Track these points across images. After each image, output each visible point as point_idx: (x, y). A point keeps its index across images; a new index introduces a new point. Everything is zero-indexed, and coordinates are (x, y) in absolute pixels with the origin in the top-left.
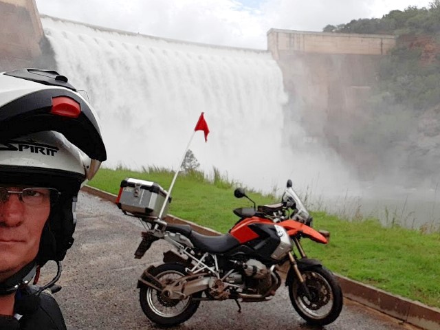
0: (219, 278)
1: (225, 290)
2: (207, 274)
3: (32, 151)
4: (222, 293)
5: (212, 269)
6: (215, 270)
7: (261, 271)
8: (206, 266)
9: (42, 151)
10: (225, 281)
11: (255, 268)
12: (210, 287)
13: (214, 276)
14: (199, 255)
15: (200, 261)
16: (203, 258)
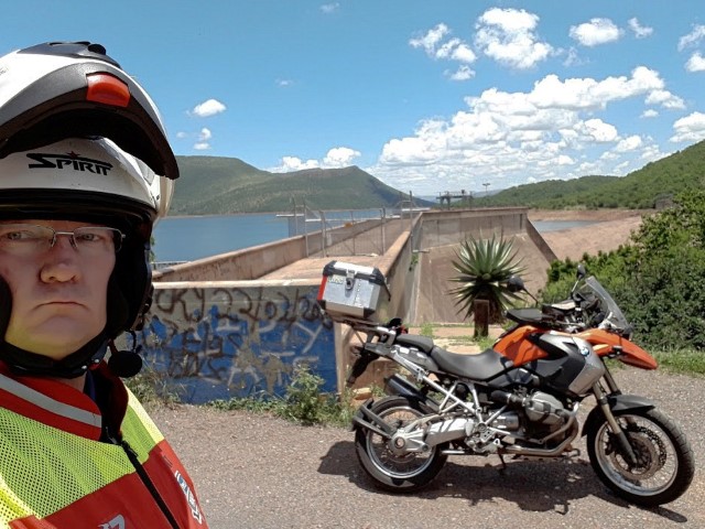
0: (481, 422)
1: (492, 440)
2: (458, 412)
3: (76, 168)
4: (487, 444)
5: (469, 405)
6: (474, 407)
7: (557, 411)
8: (459, 401)
9: (89, 167)
10: (491, 425)
11: (547, 407)
12: (468, 434)
13: (473, 416)
14: (447, 382)
15: (449, 394)
16: (453, 388)
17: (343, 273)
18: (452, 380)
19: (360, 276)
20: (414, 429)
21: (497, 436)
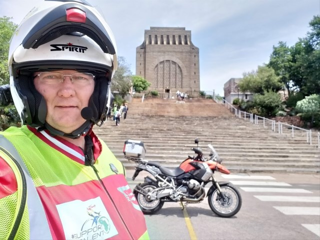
0: (175, 189)
1: (178, 196)
2: (168, 187)
3: (70, 50)
4: (176, 197)
5: (171, 185)
6: (173, 185)
7: (197, 185)
8: (168, 183)
10: (178, 191)
11: (194, 184)
12: (171, 194)
13: (172, 188)
14: (164, 177)
15: (165, 181)
16: (166, 179)
17: (131, 143)
18: (166, 176)
19: (136, 144)
20: (153, 193)
21: (180, 194)
